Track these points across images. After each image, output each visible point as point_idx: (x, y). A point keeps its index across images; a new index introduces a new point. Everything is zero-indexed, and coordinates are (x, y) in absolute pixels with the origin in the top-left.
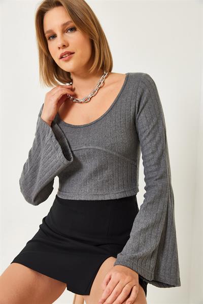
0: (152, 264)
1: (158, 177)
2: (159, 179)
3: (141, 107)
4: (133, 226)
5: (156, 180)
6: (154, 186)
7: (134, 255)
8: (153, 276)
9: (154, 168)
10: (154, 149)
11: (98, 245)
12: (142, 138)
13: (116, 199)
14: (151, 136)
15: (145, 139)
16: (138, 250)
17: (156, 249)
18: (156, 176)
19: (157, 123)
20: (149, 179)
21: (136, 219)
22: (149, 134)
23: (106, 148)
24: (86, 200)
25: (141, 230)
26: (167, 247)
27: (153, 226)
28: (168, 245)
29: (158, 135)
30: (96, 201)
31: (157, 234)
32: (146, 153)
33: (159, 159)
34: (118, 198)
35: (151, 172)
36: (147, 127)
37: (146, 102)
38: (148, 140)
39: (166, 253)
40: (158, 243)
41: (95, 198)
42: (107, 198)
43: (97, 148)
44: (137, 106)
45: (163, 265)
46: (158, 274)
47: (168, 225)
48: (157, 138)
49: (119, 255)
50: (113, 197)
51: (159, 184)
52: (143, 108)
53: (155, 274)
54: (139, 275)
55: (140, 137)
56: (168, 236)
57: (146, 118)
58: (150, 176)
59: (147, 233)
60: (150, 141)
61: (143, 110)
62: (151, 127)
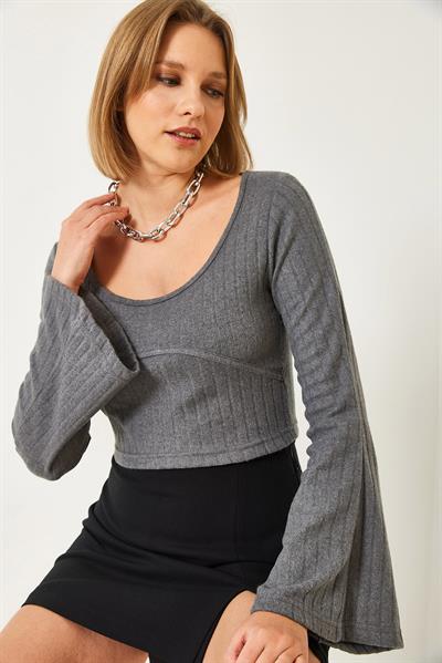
0: (337, 603)
1: (336, 409)
2: (340, 412)
3: (281, 251)
4: (288, 523)
5: (333, 415)
6: (331, 428)
7: (295, 586)
8: (340, 630)
9: (324, 387)
10: (320, 346)
11: (213, 566)
12: (289, 323)
13: (245, 462)
14: (310, 316)
15: (297, 324)
16: (302, 577)
17: (342, 571)
18: (331, 406)
19: (322, 285)
20: (317, 412)
21: (293, 505)
22: (305, 311)
23: (206, 351)
24: (177, 467)
25: (308, 529)
26: (367, 563)
27: (333, 519)
28: (371, 559)
29: (326, 313)
31: (343, 536)
32: (303, 357)
33: (335, 366)
34: (247, 459)
35: (317, 397)
36: (299, 297)
37: (292, 240)
38: (304, 325)
40: (347, 557)
41: (196, 463)
42: (223, 460)
43: (186, 352)
44: (271, 250)
45: (361, 603)
46: (351, 627)
47: (368, 514)
48: (325, 320)
49: (260, 588)
50: (236, 459)
51: (341, 424)
52: (287, 253)
53: (344, 627)
54: (309, 632)
55: (286, 319)
57: (296, 275)
58: (319, 406)
59: (321, 536)
60: (310, 328)
61: (287, 259)
62: (308, 295)
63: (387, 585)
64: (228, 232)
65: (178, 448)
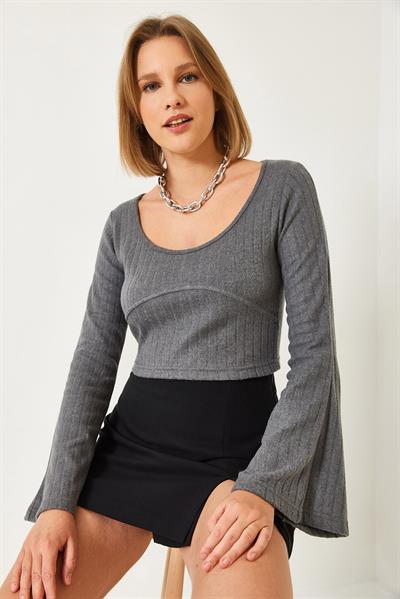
0: (300, 492)
1: (314, 343)
2: (316, 346)
3: (288, 219)
4: (268, 426)
5: (311, 348)
6: (308, 358)
7: (269, 473)
8: (301, 514)
9: (306, 327)
10: (308, 295)
11: (205, 461)
12: (287, 275)
13: (240, 380)
14: (303, 272)
15: (293, 276)
16: (275, 467)
17: (307, 467)
20: (298, 346)
22: (300, 267)
23: (226, 288)
24: (186, 378)
25: (283, 431)
26: (326, 465)
27: (304, 425)
29: (316, 270)
32: (294, 301)
33: (318, 312)
35: (301, 334)
36: (297, 256)
37: (297, 212)
38: (298, 278)
40: (311, 456)
41: (201, 377)
43: (210, 288)
44: (281, 218)
48: (315, 275)
49: (240, 475)
51: (317, 355)
52: (291, 222)
53: (303, 513)
54: (276, 511)
57: (296, 238)
58: (301, 341)
59: (292, 438)
60: (302, 280)
61: (291, 226)
62: (304, 255)
63: (340, 484)
64: (250, 202)
65: (189, 363)
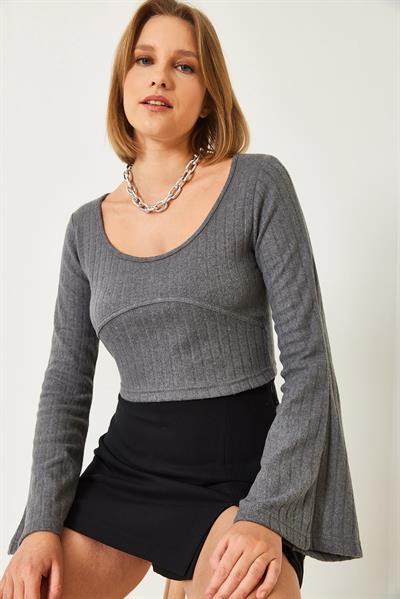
0: (307, 516)
1: (307, 353)
2: (310, 355)
3: (264, 220)
4: (266, 447)
5: (305, 358)
6: (303, 369)
7: (272, 500)
8: (309, 540)
9: (297, 335)
10: (294, 300)
11: (206, 485)
12: (269, 281)
13: (232, 396)
14: (287, 275)
15: (276, 281)
16: (277, 492)
17: (311, 488)
18: (303, 351)
19: (298, 249)
20: (290, 356)
21: (270, 432)
22: (283, 270)
23: (200, 299)
25: (283, 452)
26: (332, 484)
27: (304, 444)
28: (335, 482)
29: (301, 272)
30: (193, 400)
31: (312, 459)
32: (280, 309)
33: (307, 318)
34: (234, 392)
35: (292, 343)
36: (278, 258)
37: (275, 210)
38: (282, 282)
39: (330, 497)
40: (315, 476)
41: (191, 396)
42: (214, 394)
43: (183, 300)
44: (255, 218)
45: (326, 518)
46: (319, 538)
47: (333, 442)
48: (300, 278)
49: (242, 502)
50: (224, 392)
51: (312, 365)
52: (269, 221)
53: (312, 538)
54: (283, 540)
55: (266, 277)
56: (333, 464)
57: (276, 240)
58: (292, 351)
59: (293, 458)
60: (287, 285)
61: (270, 226)
62: (286, 257)
